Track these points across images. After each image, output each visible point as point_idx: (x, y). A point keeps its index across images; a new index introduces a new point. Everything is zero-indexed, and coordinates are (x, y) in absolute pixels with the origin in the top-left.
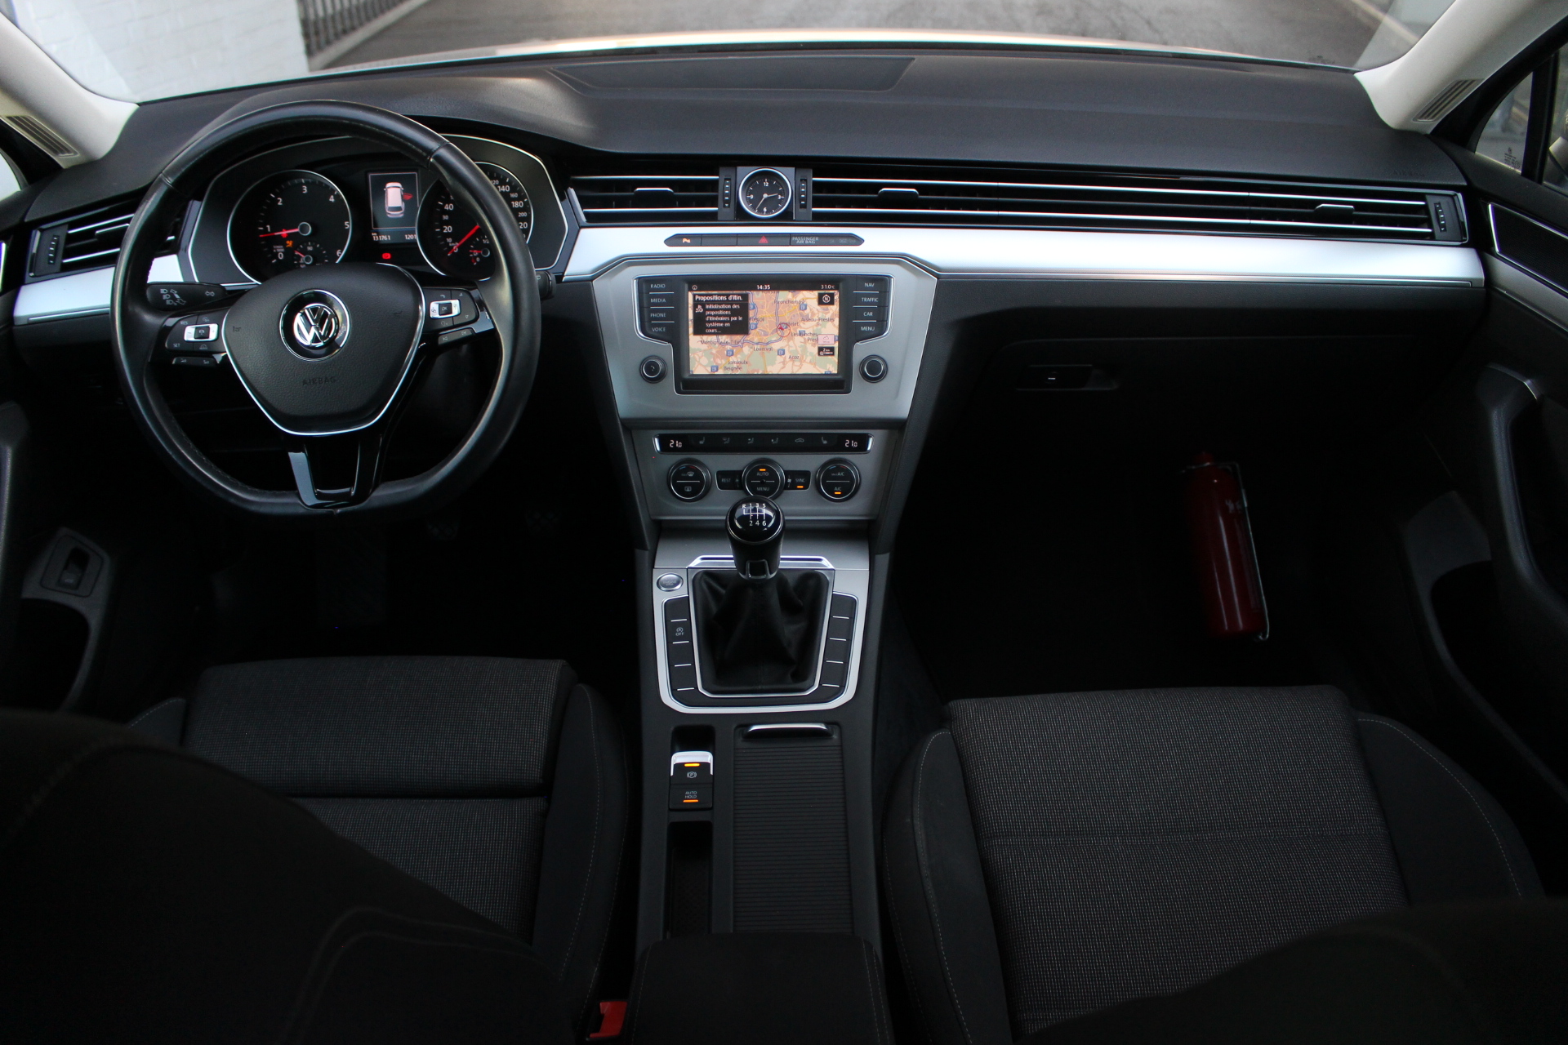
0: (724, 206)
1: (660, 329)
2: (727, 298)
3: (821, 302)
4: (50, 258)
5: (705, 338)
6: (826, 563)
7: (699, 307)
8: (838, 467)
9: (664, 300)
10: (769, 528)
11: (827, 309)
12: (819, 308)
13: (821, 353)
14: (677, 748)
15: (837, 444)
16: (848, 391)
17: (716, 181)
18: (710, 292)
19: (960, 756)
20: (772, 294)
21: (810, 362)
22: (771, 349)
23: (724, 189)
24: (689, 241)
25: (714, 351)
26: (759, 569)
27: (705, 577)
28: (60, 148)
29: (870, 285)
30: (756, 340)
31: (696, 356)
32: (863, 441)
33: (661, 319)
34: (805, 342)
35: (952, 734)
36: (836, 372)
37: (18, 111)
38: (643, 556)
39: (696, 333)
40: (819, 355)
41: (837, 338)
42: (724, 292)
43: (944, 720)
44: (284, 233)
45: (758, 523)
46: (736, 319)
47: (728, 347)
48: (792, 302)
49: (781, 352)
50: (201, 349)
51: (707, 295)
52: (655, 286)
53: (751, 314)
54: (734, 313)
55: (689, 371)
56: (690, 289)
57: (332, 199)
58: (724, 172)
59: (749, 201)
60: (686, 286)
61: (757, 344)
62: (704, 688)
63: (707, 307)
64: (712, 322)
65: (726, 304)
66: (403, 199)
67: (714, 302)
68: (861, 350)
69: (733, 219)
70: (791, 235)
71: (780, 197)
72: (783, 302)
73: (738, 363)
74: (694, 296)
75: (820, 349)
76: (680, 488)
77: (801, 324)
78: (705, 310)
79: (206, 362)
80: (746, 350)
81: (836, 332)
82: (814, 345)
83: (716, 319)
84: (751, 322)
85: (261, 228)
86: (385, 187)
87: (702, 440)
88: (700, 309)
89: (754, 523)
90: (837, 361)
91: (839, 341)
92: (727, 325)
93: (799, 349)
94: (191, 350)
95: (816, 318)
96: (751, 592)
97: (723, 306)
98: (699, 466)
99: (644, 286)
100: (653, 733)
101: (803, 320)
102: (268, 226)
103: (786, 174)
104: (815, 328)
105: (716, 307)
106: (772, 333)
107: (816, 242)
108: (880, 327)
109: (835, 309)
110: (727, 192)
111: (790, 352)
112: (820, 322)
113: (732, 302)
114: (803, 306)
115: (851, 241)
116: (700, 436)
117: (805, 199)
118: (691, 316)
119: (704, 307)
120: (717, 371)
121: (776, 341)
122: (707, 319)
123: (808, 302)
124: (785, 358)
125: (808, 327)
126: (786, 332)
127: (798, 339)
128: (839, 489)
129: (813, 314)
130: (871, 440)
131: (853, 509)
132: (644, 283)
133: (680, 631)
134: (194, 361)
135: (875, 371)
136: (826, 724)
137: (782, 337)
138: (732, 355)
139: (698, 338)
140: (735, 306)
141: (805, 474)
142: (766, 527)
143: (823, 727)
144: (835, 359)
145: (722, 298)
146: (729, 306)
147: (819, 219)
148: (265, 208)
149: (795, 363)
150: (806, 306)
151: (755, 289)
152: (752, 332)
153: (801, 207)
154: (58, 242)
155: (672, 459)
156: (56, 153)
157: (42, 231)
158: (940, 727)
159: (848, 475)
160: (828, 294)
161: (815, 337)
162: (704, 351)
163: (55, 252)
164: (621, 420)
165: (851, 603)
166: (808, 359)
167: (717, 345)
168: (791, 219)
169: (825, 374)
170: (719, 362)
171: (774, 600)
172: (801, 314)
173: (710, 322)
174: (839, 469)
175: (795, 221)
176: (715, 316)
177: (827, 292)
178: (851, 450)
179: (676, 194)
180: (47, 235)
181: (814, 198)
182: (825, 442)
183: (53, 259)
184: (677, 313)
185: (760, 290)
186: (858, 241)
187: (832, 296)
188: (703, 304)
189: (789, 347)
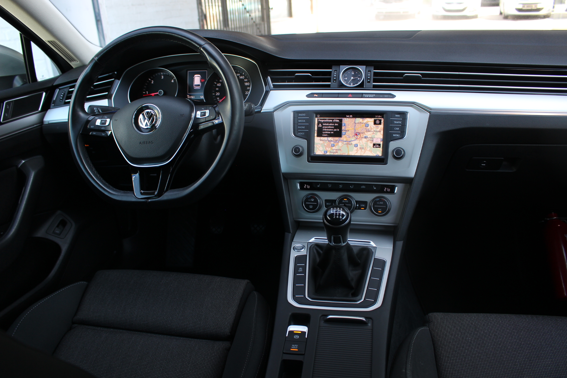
0: (334, 82)
1: (302, 134)
2: (333, 121)
3: (375, 123)
4: (61, 99)
5: (322, 138)
6: (372, 244)
7: (320, 124)
8: (380, 199)
9: (304, 121)
10: (343, 220)
11: (378, 127)
12: (375, 126)
13: (374, 146)
14: (292, 323)
15: (381, 189)
16: (386, 164)
17: (331, 72)
18: (325, 118)
19: (433, 341)
20: (353, 119)
21: (369, 151)
22: (352, 144)
23: (334, 74)
24: (317, 96)
25: (326, 144)
26: (337, 241)
27: (316, 247)
28: (72, 60)
29: (398, 116)
30: (345, 140)
31: (318, 146)
32: (392, 189)
33: (303, 129)
34: (367, 141)
35: (429, 329)
36: (381, 155)
37: (51, 39)
38: (289, 236)
39: (318, 136)
40: (373, 147)
41: (382, 140)
42: (331, 118)
43: (425, 322)
44: (153, 94)
45: (338, 217)
46: (336, 130)
47: (332, 143)
48: (362, 123)
49: (356, 146)
50: (102, 129)
51: (323, 119)
52: (301, 115)
53: (343, 128)
54: (336, 127)
55: (314, 152)
56: (316, 117)
57: (173, 81)
58: (334, 68)
59: (345, 80)
60: (315, 115)
61: (345, 141)
62: (308, 296)
63: (323, 124)
64: (325, 131)
65: (332, 123)
66: (201, 82)
67: (327, 123)
68: (393, 145)
69: (337, 87)
70: (362, 94)
71: (359, 79)
72: (358, 123)
73: (336, 150)
74: (318, 119)
75: (374, 145)
76: (307, 206)
77: (366, 133)
78: (323, 126)
79: (103, 134)
80: (340, 144)
81: (382, 137)
82: (371, 143)
83: (327, 130)
84: (343, 132)
85: (144, 93)
86: (194, 77)
87: (319, 185)
88: (320, 125)
89: (336, 217)
90: (382, 150)
91: (383, 141)
92: (332, 133)
93: (364, 144)
94: (98, 129)
95: (372, 130)
96: (334, 252)
97: (331, 124)
98: (317, 197)
99: (296, 114)
100: (281, 314)
101: (366, 131)
102: (147, 92)
103: (362, 69)
104: (372, 135)
105: (328, 124)
106: (352, 137)
107: (374, 96)
108: (402, 134)
109: (382, 126)
110: (335, 76)
111: (360, 146)
112: (375, 132)
113: (335, 123)
114: (367, 125)
115: (390, 96)
116: (318, 183)
117: (370, 79)
118: (316, 129)
119: (322, 124)
120: (327, 153)
121: (354, 140)
122: (323, 130)
123: (369, 123)
124: (358, 148)
125: (369, 134)
126: (359, 136)
127: (364, 140)
128: (380, 210)
129: (371, 129)
130: (396, 188)
131: (387, 220)
132: (296, 113)
133: (301, 270)
134: (99, 134)
135: (399, 155)
136: (366, 318)
137: (357, 138)
138: (334, 146)
139: (319, 138)
140: (336, 125)
141: (365, 203)
142: (341, 219)
143: (364, 319)
144: (381, 149)
145: (330, 121)
146: (333, 125)
147: (375, 87)
148: (146, 84)
149: (363, 151)
150: (368, 125)
151: (346, 117)
152: (343, 136)
153: (368, 82)
154: (64, 93)
155: (304, 193)
156: (71, 61)
157: (60, 89)
158: (423, 325)
159: (385, 204)
160: (379, 120)
161: (372, 139)
162: (321, 144)
163: (63, 97)
164: (282, 173)
165: (383, 263)
166: (368, 150)
167: (327, 142)
168: (363, 87)
169: (376, 156)
170: (328, 149)
171: (345, 257)
172: (366, 129)
173: (324, 131)
174: (381, 201)
175: (365, 88)
176: (327, 129)
177: (378, 119)
178: (387, 192)
179: (312, 77)
180: (62, 91)
181: (374, 79)
182: (375, 188)
183: (62, 100)
184: (310, 127)
185: (348, 117)
186: (393, 96)
187: (380, 121)
188: (322, 123)
189: (360, 143)
